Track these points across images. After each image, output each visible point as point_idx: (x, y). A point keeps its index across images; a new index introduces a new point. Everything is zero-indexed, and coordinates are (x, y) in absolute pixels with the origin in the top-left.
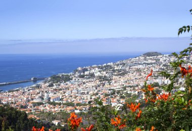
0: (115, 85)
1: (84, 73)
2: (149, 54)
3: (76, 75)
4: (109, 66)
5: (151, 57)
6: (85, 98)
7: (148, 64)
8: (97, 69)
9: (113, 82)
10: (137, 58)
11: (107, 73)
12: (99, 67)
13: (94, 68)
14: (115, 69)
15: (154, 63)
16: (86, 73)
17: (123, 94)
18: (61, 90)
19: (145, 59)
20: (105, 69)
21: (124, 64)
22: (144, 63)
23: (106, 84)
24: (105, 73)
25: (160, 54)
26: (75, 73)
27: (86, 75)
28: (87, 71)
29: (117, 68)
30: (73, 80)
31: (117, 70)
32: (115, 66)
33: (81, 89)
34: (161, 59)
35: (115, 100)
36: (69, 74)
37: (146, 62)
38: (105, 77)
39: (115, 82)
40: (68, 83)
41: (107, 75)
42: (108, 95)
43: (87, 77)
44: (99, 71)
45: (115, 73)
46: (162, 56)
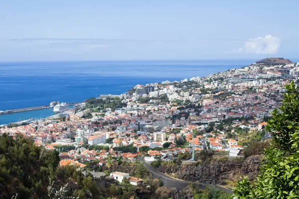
0: (208, 116)
1: (148, 94)
2: (268, 62)
3: (134, 99)
4: (193, 82)
5: (272, 67)
6: (155, 139)
7: (268, 80)
8: (171, 87)
9: (205, 110)
10: (246, 69)
11: (190, 95)
12: (175, 85)
13: (165, 85)
14: (206, 87)
15: (279, 78)
16: (152, 94)
17: (233, 131)
18: (106, 123)
19: (261, 71)
20: (188, 88)
21: (222, 79)
22: (259, 79)
23: (191, 114)
24: (187, 94)
25: (290, 62)
26: (131, 94)
27: (153, 98)
28: (153, 90)
29: (210, 87)
30: (129, 107)
31: (208, 89)
32: (205, 83)
33: (144, 123)
34: (291, 70)
35: (217, 141)
36: (121, 96)
37: (264, 76)
38: (188, 101)
39: (209, 111)
40: (119, 111)
41: (190, 98)
42: (201, 133)
43: (155, 101)
44: (177, 91)
45: (207, 95)
46: (293, 65)
